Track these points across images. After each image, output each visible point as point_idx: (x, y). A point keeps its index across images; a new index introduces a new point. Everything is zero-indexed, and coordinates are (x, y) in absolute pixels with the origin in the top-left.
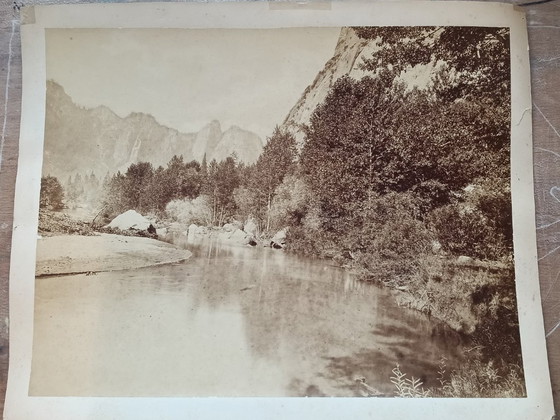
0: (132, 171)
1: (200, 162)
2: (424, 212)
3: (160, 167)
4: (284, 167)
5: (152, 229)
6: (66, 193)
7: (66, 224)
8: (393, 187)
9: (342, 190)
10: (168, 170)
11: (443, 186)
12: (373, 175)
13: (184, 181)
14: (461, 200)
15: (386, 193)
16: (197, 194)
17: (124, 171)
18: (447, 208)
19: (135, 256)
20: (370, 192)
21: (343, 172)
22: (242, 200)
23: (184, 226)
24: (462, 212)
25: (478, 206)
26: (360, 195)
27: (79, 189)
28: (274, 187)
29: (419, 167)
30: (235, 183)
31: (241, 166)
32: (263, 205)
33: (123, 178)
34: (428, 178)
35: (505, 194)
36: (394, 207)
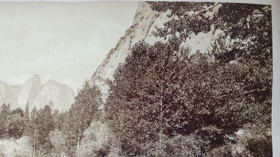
1: (24, 109)
2: (204, 152)
4: (92, 114)
8: (179, 131)
9: (138, 132)
11: (219, 131)
12: (163, 120)
13: (11, 124)
14: (234, 142)
15: (173, 136)
16: (20, 135)
18: (223, 148)
20: (160, 134)
21: (139, 119)
22: (56, 140)
24: (234, 152)
25: (247, 147)
26: (153, 137)
28: (83, 130)
29: (200, 115)
30: (51, 127)
31: (56, 112)
32: (74, 145)
34: (208, 124)
35: (268, 137)
36: (180, 147)
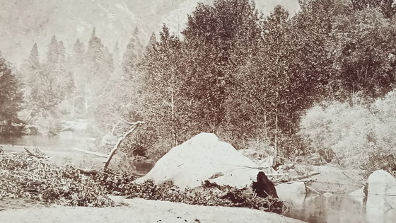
0: (201, 23)
3: (278, 11)
5: (263, 185)
6: (26, 92)
7: (35, 177)
10: (302, 18)
17: (178, 25)
23: (355, 174)
27: (60, 80)
33: (176, 44)
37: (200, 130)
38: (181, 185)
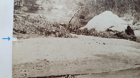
7: (42, 26)
19: (114, 58)
37: (106, 10)
38: (98, 30)
